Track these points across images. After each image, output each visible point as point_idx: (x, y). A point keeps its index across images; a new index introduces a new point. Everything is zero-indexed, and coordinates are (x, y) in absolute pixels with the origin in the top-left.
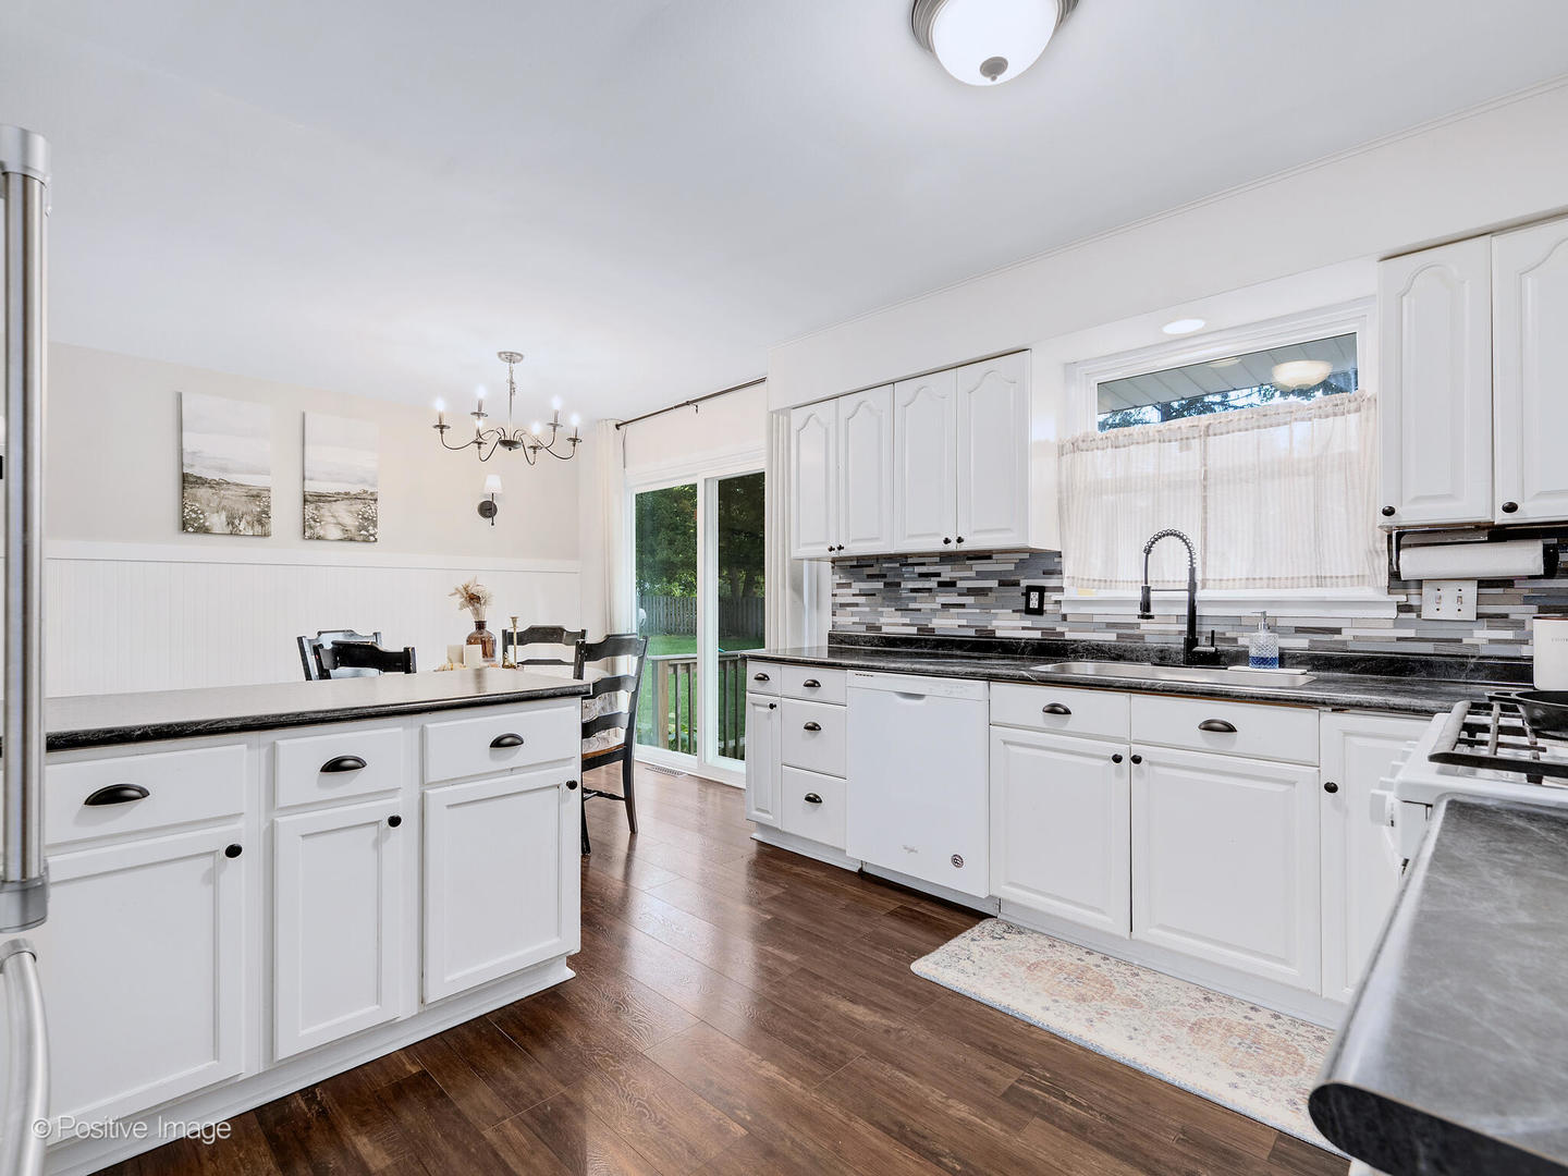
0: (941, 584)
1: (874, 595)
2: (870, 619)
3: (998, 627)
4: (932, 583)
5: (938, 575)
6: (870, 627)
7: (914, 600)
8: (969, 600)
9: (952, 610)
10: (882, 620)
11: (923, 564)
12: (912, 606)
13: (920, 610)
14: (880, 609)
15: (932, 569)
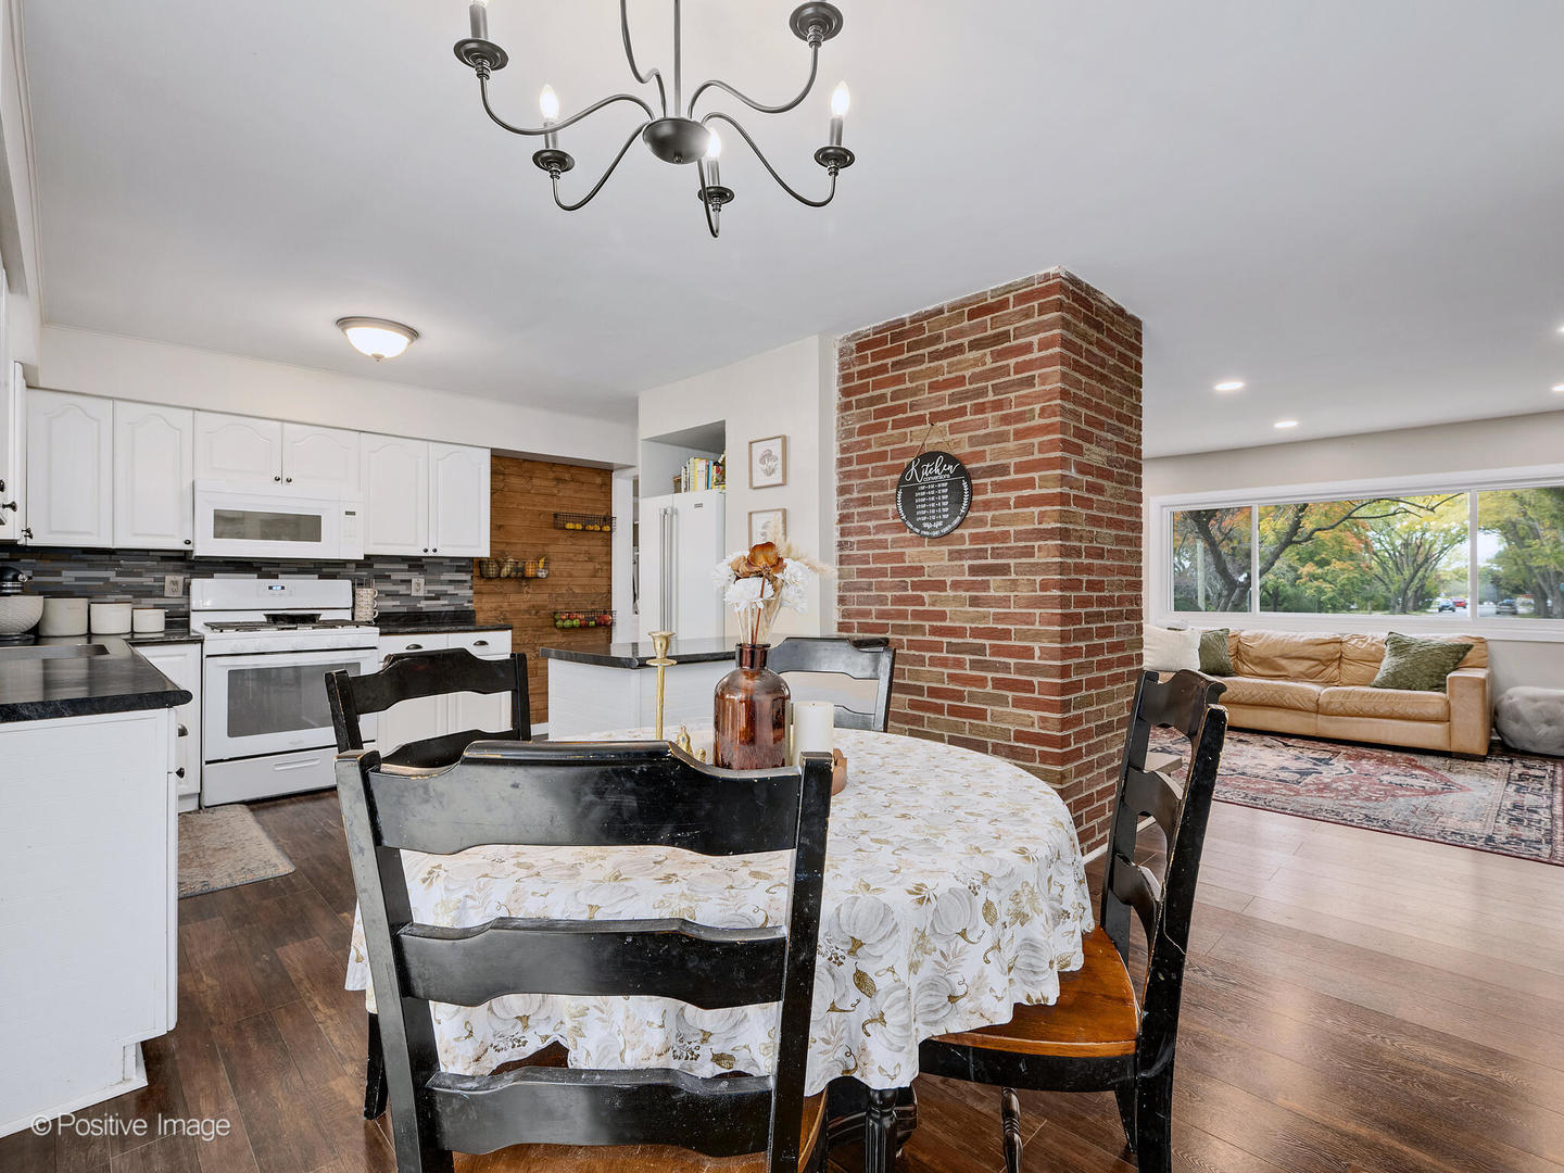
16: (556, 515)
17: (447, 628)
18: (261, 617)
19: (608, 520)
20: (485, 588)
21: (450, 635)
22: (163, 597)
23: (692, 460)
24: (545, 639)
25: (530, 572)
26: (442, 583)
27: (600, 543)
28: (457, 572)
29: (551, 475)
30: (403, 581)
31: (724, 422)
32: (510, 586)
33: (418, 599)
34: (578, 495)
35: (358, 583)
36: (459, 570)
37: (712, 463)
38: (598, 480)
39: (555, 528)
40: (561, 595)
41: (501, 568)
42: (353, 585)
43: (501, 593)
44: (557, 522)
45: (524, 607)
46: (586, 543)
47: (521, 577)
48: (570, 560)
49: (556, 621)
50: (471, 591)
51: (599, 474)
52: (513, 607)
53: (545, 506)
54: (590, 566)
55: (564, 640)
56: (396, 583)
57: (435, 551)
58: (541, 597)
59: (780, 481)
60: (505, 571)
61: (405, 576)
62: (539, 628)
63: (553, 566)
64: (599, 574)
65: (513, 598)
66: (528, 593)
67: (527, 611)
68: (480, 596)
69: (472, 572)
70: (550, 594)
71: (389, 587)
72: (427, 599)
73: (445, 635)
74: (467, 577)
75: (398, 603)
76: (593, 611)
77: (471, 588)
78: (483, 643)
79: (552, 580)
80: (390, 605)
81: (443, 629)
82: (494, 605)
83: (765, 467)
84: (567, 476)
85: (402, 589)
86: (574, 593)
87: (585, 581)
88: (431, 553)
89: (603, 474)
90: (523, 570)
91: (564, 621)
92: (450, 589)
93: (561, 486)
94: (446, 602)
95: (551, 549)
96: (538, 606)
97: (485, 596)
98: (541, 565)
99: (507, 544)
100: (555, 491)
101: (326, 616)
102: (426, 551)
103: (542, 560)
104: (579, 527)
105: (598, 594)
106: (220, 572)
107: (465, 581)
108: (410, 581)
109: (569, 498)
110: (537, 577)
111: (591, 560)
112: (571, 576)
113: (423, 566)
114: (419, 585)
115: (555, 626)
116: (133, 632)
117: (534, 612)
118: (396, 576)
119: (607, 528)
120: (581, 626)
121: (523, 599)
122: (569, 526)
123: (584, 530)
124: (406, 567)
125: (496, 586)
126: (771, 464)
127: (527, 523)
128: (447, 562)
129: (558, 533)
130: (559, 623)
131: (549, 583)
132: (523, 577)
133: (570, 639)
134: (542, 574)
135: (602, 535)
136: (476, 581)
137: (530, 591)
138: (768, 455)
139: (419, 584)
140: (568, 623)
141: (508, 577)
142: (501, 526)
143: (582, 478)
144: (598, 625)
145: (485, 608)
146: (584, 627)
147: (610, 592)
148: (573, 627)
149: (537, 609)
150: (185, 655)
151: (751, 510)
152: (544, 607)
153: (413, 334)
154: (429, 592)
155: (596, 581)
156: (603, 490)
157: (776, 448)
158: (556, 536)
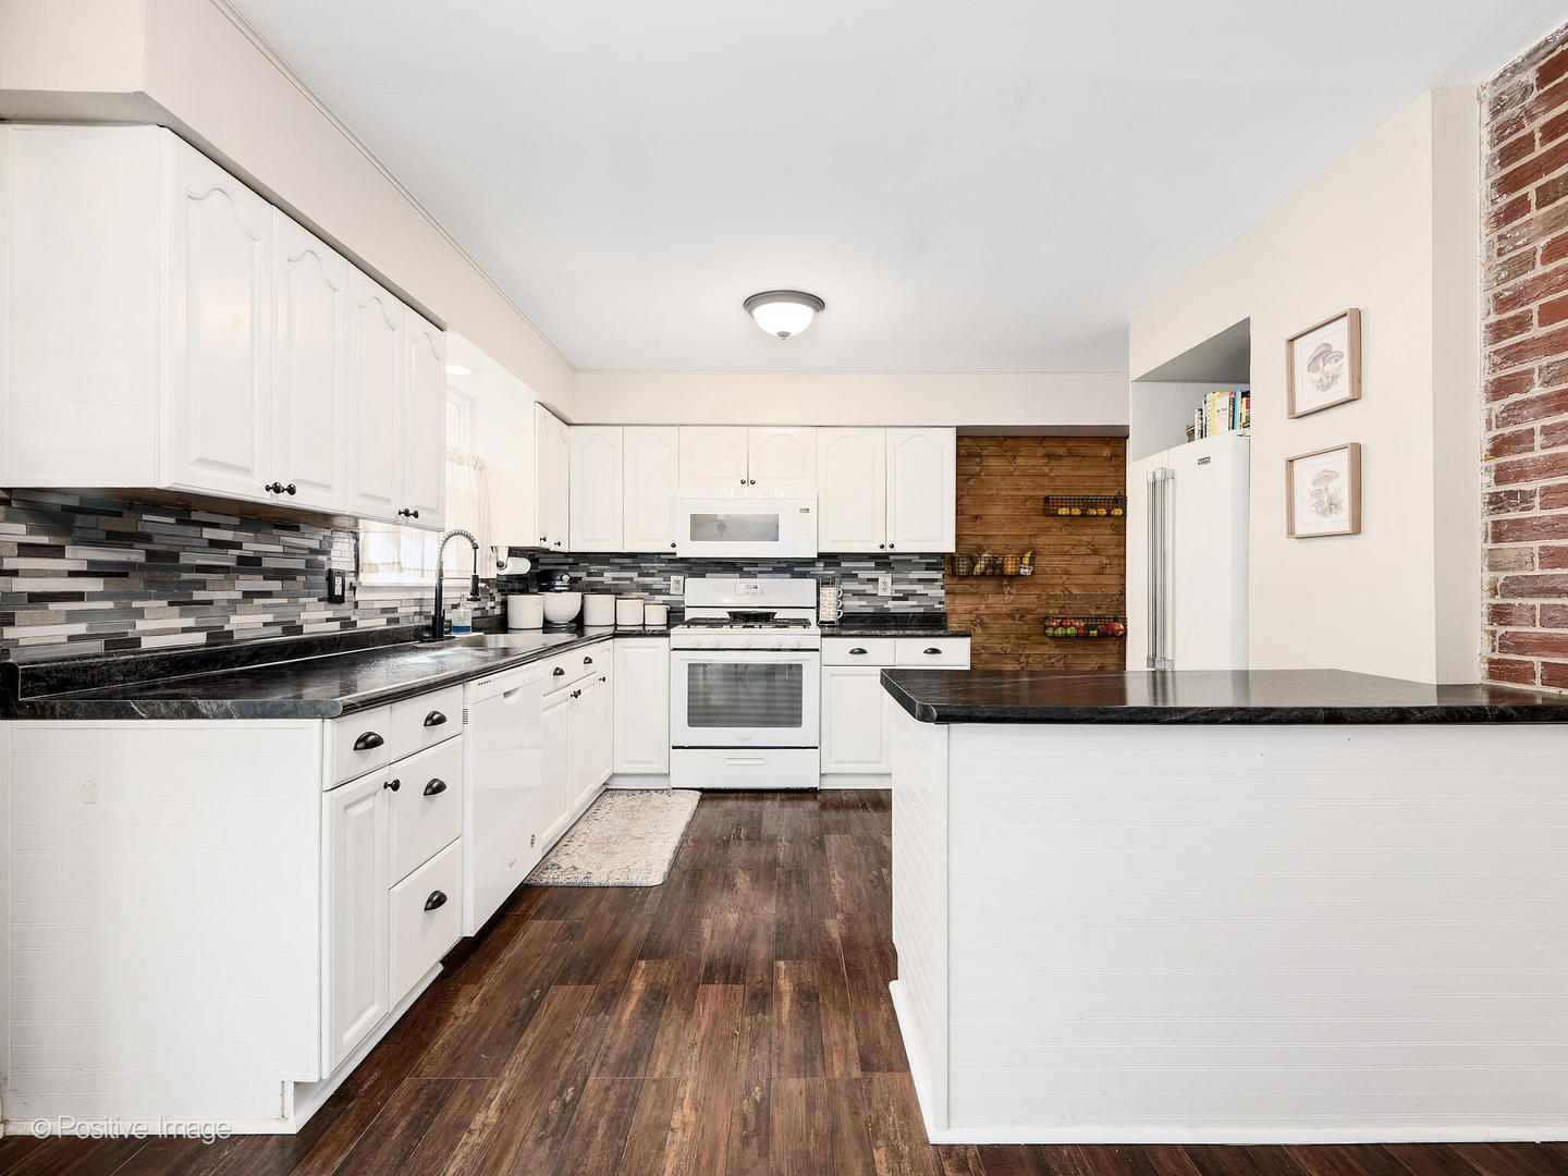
0: (241, 560)
1: (125, 575)
2: (115, 626)
3: (306, 622)
4: (229, 558)
5: (238, 546)
6: (116, 643)
7: (202, 585)
8: (275, 586)
9: (257, 601)
10: (141, 625)
11: (216, 526)
12: (198, 595)
13: (210, 602)
14: (136, 604)
15: (227, 535)
16: (1046, 500)
17: (894, 632)
18: (724, 614)
19: (1121, 501)
20: (959, 588)
21: (897, 640)
22: (669, 594)
23: (1210, 397)
24: (1033, 649)
25: (1010, 569)
26: (911, 582)
27: (1109, 531)
28: (926, 569)
29: (1041, 451)
30: (869, 580)
31: (1246, 323)
32: (988, 586)
33: (886, 599)
34: (1077, 473)
35: (823, 582)
36: (929, 567)
37: (1239, 394)
38: (1107, 452)
39: (1045, 515)
40: (1054, 597)
41: (975, 564)
42: (818, 584)
43: (977, 593)
44: (1048, 507)
45: (1005, 610)
46: (1089, 531)
47: (998, 575)
48: (1066, 553)
49: (1046, 628)
50: (944, 591)
51: (1107, 444)
52: (991, 611)
53: (1034, 489)
54: (1095, 560)
55: (1057, 651)
56: (862, 582)
57: (892, 546)
58: (1028, 599)
59: (1347, 395)
60: (979, 568)
61: (872, 575)
62: (1026, 636)
63: (1042, 562)
64: (1108, 571)
65: (991, 599)
66: (1010, 593)
67: (1011, 616)
68: (951, 596)
69: (943, 569)
70: (1039, 596)
71: (855, 586)
72: (894, 599)
73: (893, 639)
74: (939, 576)
75: (864, 603)
76: (1097, 618)
77: (942, 588)
78: (935, 651)
79: (1040, 579)
80: (854, 605)
81: (888, 633)
82: (969, 607)
83: (1317, 376)
84: (1062, 451)
85: (869, 588)
86: (1071, 594)
87: (1087, 579)
88: (889, 550)
89: (1114, 441)
90: (1002, 566)
91: (1055, 628)
92: (920, 589)
93: (1054, 463)
94: (915, 603)
95: (1041, 541)
96: (1023, 609)
97: (959, 597)
98: (1026, 561)
99: (985, 537)
100: (1046, 470)
101: (780, 614)
102: (882, 547)
103: (1028, 555)
104: (1076, 512)
105: (1107, 596)
106: (711, 572)
107: (936, 580)
108: (877, 580)
109: (1065, 476)
110: (1019, 575)
111: (1096, 552)
112: (1067, 573)
113: (890, 564)
114: (885, 585)
115: (1045, 634)
116: (616, 625)
117: (1018, 616)
118: (863, 575)
119: (1117, 512)
120: (1077, 636)
121: (1002, 602)
122: (1063, 511)
123: (1084, 515)
124: (872, 565)
125: (971, 585)
126: (1330, 367)
127: (1009, 512)
128: (916, 559)
129: (1050, 522)
130: (1050, 631)
131: (1038, 581)
132: (1003, 576)
133: (1065, 651)
134: (1025, 571)
135: (1111, 521)
136: (948, 580)
137: (1014, 591)
138: (1325, 353)
139: (885, 583)
140: (1060, 631)
141: (983, 574)
142: (976, 517)
143: (1083, 451)
144: (1103, 636)
145: (959, 610)
146: (1082, 637)
147: (1123, 593)
148: (1067, 636)
149: (1020, 614)
150: (657, 647)
151: (1291, 456)
152: (1029, 611)
153: (817, 303)
154: (896, 591)
155: (1101, 579)
156: (1113, 463)
157: (1338, 335)
158: (1047, 524)
